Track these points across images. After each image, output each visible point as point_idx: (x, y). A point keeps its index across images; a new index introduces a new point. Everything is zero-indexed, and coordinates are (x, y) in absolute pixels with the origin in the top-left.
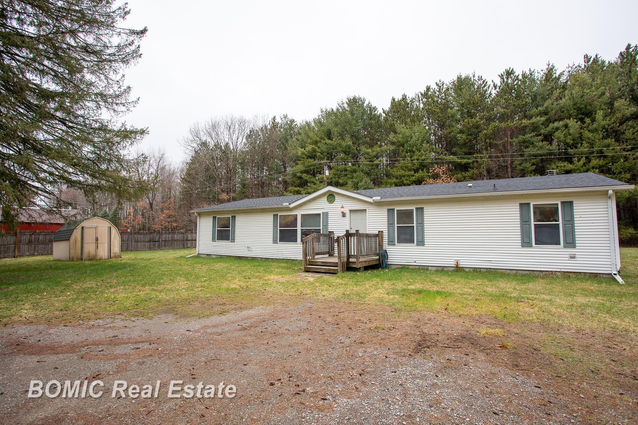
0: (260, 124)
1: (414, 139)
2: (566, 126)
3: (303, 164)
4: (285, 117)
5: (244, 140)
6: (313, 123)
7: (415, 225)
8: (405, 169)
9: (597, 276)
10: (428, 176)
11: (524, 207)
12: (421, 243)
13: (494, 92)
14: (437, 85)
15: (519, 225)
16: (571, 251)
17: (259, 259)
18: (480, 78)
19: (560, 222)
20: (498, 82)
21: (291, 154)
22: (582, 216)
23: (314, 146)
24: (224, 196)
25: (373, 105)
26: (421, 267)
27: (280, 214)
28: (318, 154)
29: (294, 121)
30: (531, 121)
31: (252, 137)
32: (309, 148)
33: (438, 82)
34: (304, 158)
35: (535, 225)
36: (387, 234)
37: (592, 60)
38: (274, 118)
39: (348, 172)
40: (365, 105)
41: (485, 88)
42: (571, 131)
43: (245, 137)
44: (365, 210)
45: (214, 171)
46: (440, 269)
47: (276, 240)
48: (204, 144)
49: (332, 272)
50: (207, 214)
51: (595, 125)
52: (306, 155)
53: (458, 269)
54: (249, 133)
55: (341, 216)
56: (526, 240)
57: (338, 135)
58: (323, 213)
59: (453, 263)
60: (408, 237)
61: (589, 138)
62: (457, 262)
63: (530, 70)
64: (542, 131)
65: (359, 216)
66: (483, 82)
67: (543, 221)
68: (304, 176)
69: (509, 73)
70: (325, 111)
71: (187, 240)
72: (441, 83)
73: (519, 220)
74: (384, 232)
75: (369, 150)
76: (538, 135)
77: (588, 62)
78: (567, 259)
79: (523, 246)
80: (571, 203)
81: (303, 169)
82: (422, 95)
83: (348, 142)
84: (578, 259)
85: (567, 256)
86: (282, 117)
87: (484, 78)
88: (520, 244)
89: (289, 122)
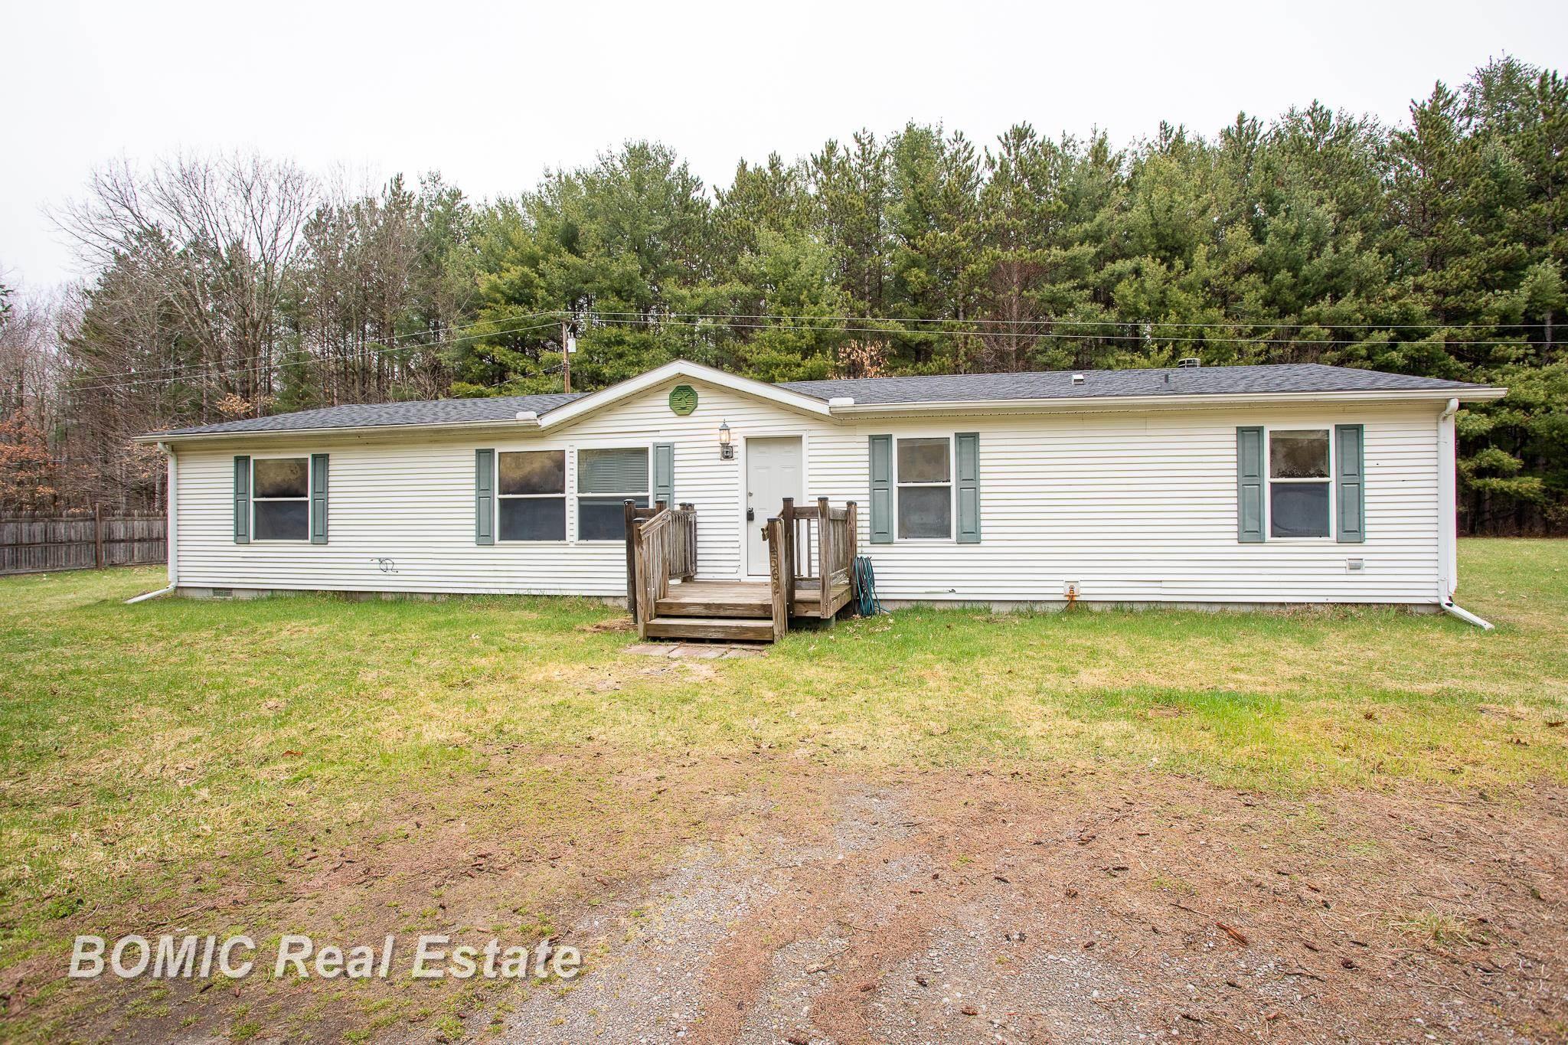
0: (354, 194)
1: (805, 269)
2: (1137, 272)
3: (496, 318)
4: (435, 179)
5: (300, 237)
6: (519, 205)
7: (953, 483)
8: (779, 347)
9: (1405, 611)
10: (837, 367)
11: (1248, 435)
12: (971, 535)
13: (987, 175)
14: (858, 140)
15: (1235, 486)
16: (1352, 550)
17: (426, 598)
18: (959, 137)
19: (1332, 479)
20: (997, 150)
21: (455, 290)
22: (1381, 463)
23: (526, 269)
24: (235, 403)
25: (693, 172)
26: (968, 606)
27: (500, 448)
28: (541, 293)
29: (460, 194)
30: (1069, 253)
31: (325, 231)
32: (514, 274)
33: (860, 132)
34: (496, 301)
35: (1272, 484)
36: (867, 511)
37: (1174, 135)
38: (398, 180)
39: (626, 347)
40: (674, 168)
41: (969, 163)
42: (1148, 284)
43: (301, 226)
44: (800, 438)
45: (194, 324)
46: (1023, 608)
47: (490, 536)
48: (153, 234)
49: (750, 636)
50: (211, 448)
51: (1191, 276)
52: (502, 293)
53: (1074, 607)
54: (314, 216)
55: (719, 456)
56: (1251, 525)
57: (599, 243)
58: (657, 447)
59: (1061, 591)
60: (930, 519)
61: (1179, 304)
62: (1072, 588)
63: (1064, 135)
64: (1091, 279)
65: (776, 456)
66: (966, 148)
67: (1293, 476)
68: (500, 353)
69: (1021, 134)
70: (555, 174)
71: (110, 541)
72: (866, 135)
73: (1235, 473)
74: (859, 504)
75: (685, 292)
76: (1082, 287)
77: (1166, 139)
78: (1343, 571)
79: (1241, 542)
80: (1358, 429)
81: (495, 331)
82: (816, 162)
83: (628, 263)
84: (1367, 571)
85: (1344, 564)
86: (425, 178)
87: (967, 138)
88: (1235, 536)
89: (445, 197)
